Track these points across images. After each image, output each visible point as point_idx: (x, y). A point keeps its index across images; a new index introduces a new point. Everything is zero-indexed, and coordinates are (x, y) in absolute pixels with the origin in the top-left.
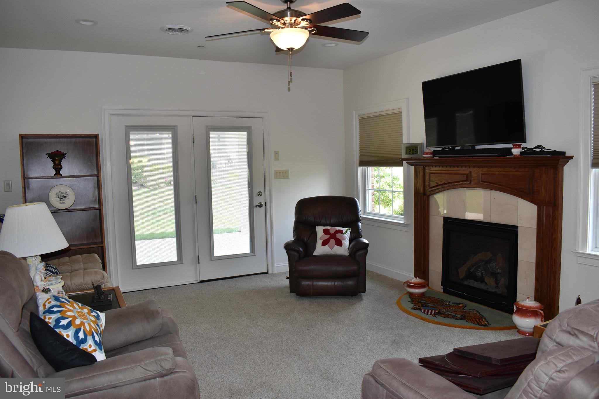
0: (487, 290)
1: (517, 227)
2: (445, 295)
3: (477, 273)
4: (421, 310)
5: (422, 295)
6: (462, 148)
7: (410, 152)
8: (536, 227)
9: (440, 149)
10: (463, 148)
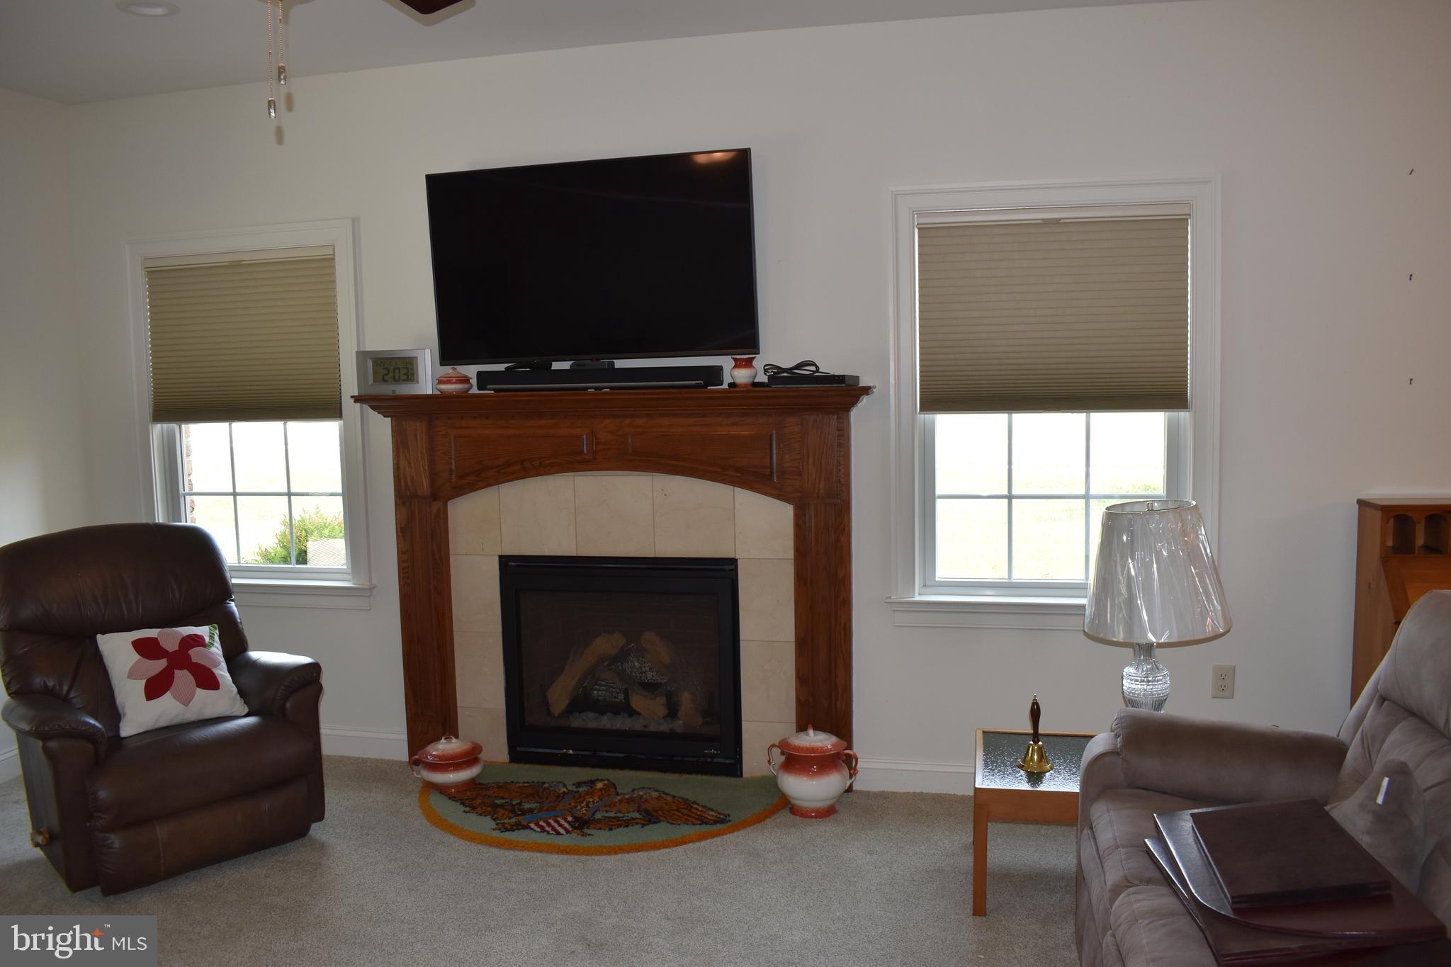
0: (646, 730)
1: (734, 562)
3: (595, 692)
4: (527, 827)
6: (578, 365)
7: (386, 378)
8: (791, 554)
9: (501, 367)
10: (584, 365)
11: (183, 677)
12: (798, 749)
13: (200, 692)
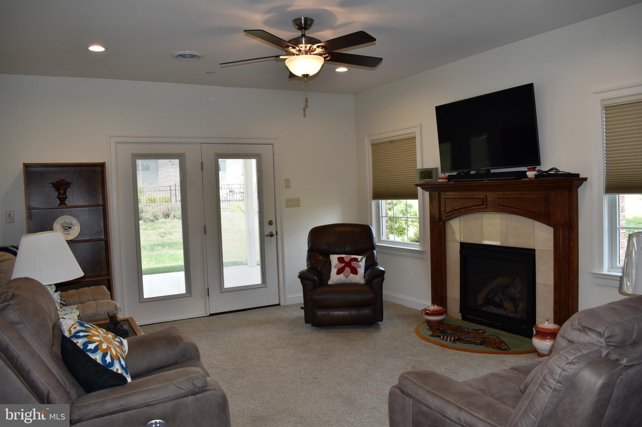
0: (507, 315)
1: (534, 250)
2: (464, 321)
3: (496, 299)
4: (440, 337)
5: (441, 322)
6: (477, 172)
7: (425, 178)
8: (552, 249)
9: (455, 173)
10: (479, 172)
11: (348, 269)
12: (542, 329)
13: (351, 275)
